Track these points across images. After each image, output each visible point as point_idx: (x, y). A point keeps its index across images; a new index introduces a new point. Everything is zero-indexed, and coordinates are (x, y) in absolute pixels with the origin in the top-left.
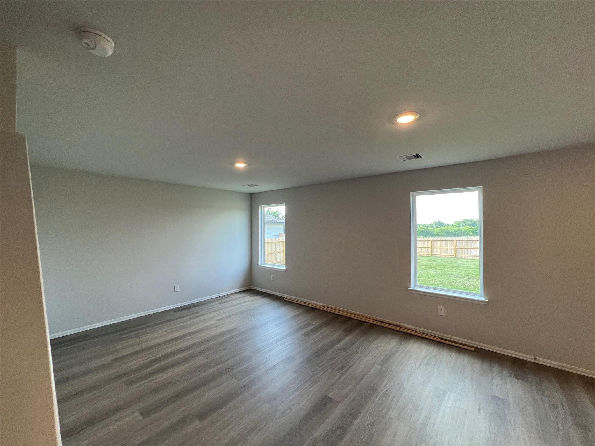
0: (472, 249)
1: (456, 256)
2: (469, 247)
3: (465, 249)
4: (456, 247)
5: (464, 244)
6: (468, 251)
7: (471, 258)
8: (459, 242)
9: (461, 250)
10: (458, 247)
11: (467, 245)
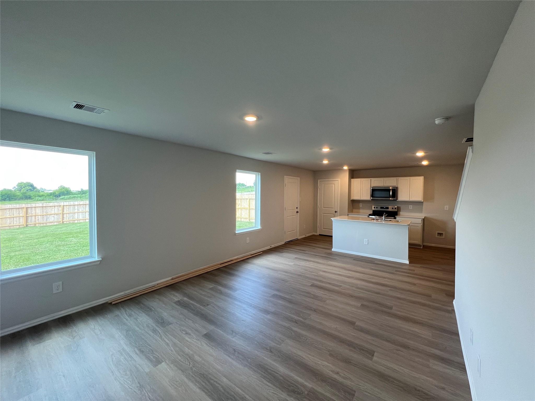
0: (48, 216)
1: (27, 226)
2: (44, 214)
3: (39, 216)
4: (27, 214)
5: (38, 211)
6: (43, 218)
7: (48, 224)
8: (31, 209)
9: (33, 218)
10: (30, 215)
11: (43, 211)
